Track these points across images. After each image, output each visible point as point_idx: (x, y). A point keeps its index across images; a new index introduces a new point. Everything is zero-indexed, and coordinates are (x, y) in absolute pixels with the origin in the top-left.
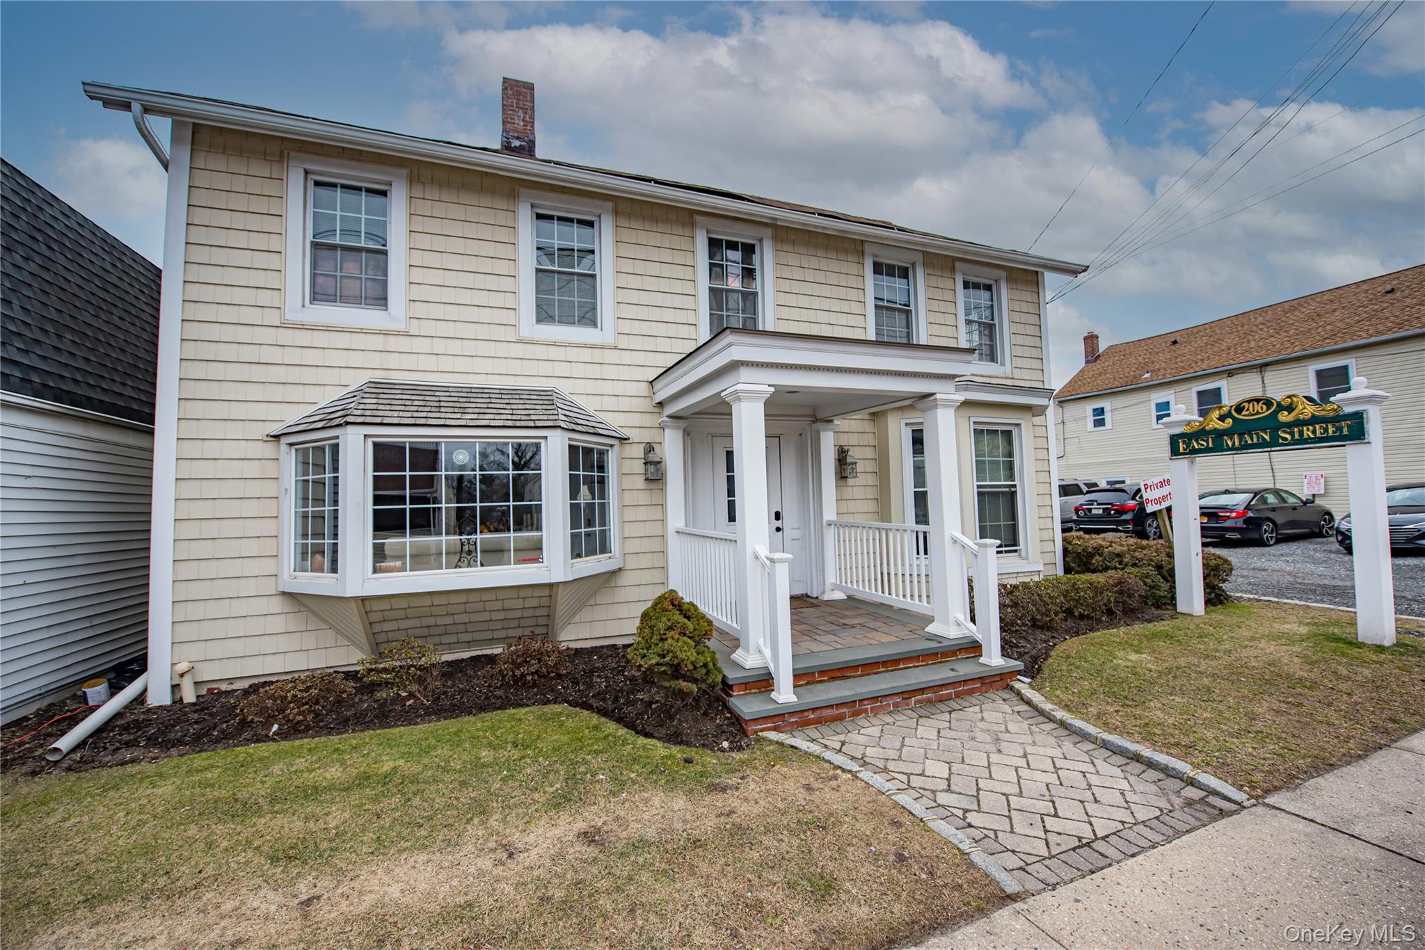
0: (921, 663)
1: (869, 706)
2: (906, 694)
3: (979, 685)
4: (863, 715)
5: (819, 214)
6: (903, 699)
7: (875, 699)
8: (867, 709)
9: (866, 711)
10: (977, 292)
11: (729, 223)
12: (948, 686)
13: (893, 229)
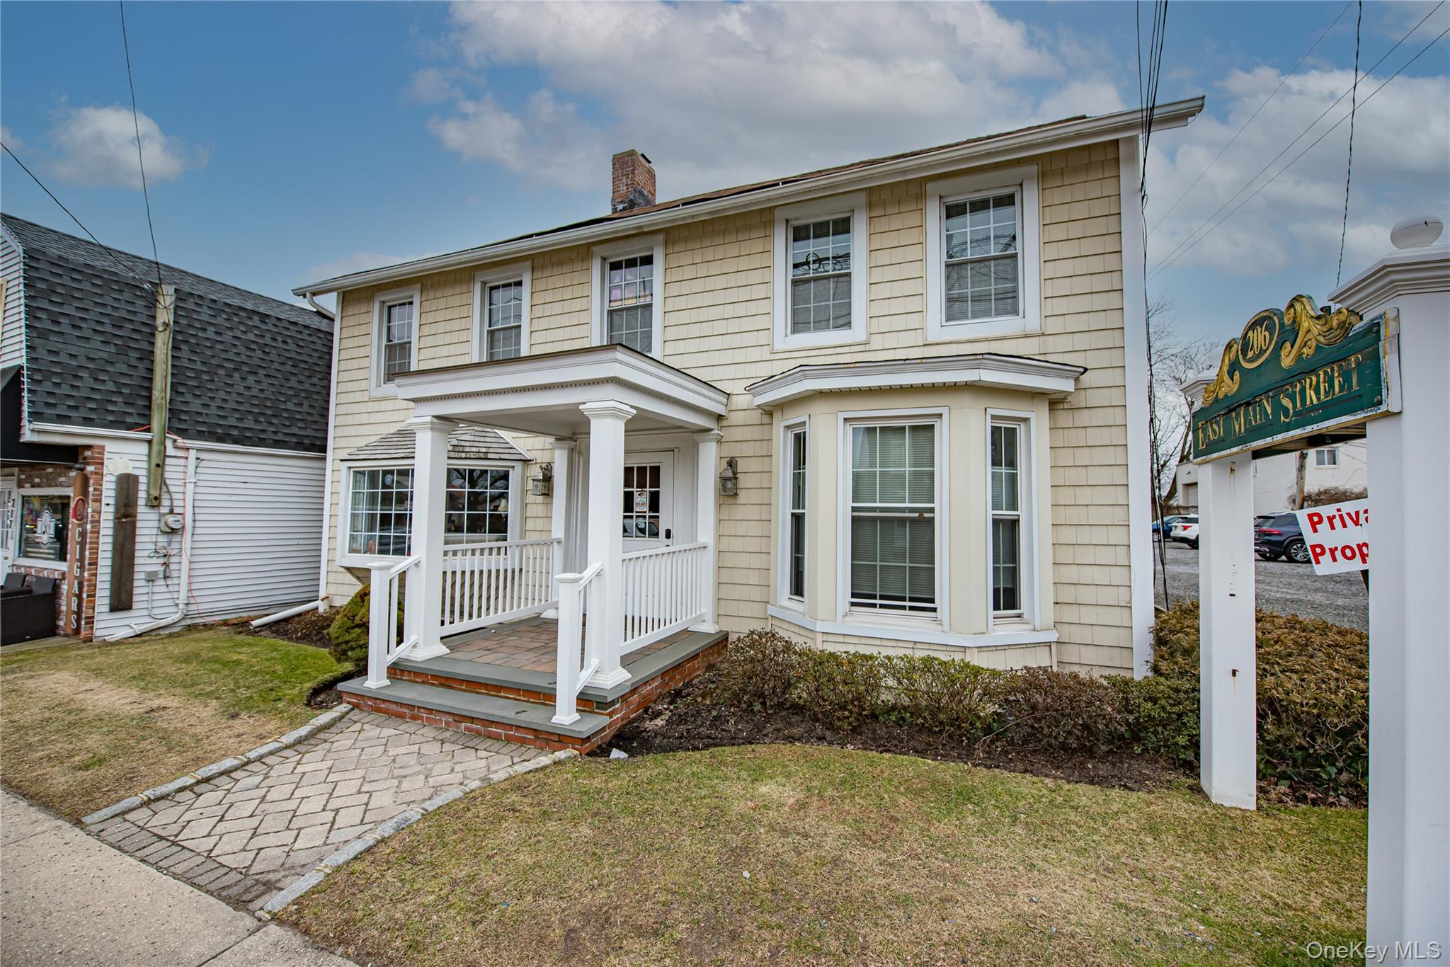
0: (522, 698)
1: (425, 715)
2: (461, 718)
3: (532, 737)
4: (419, 721)
5: (683, 205)
6: (455, 721)
7: (430, 711)
8: (423, 717)
9: (422, 718)
10: (980, 216)
11: (621, 243)
12: (499, 726)
13: (778, 184)
